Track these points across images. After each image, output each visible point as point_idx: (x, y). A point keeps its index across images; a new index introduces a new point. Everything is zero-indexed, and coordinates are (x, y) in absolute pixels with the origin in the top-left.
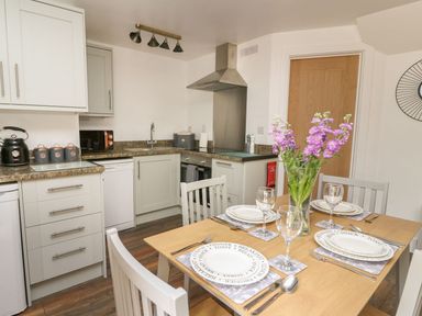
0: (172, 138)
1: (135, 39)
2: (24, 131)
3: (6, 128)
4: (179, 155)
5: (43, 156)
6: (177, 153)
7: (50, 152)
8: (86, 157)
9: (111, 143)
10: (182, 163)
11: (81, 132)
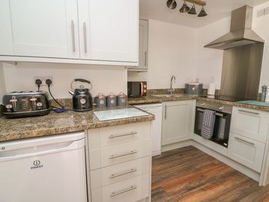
0: (184, 87)
1: (171, 6)
2: (89, 82)
3: (76, 80)
4: (195, 101)
5: (102, 102)
6: (193, 99)
7: (107, 99)
8: (130, 102)
9: (145, 91)
10: (197, 107)
11: (128, 83)
